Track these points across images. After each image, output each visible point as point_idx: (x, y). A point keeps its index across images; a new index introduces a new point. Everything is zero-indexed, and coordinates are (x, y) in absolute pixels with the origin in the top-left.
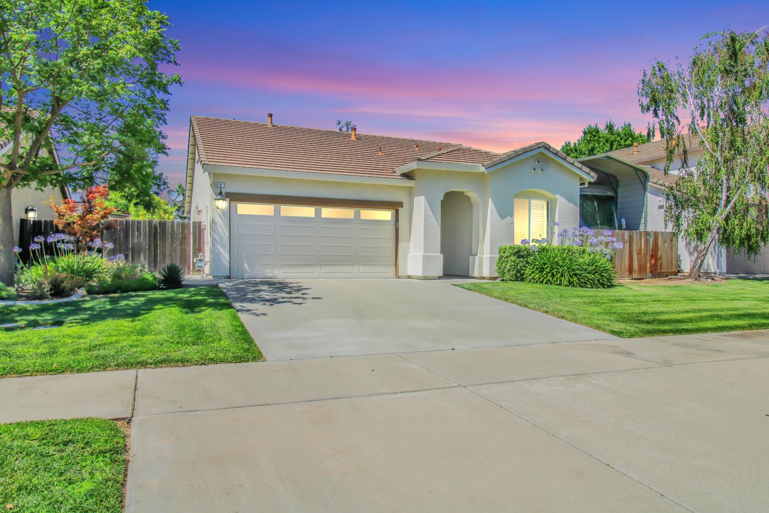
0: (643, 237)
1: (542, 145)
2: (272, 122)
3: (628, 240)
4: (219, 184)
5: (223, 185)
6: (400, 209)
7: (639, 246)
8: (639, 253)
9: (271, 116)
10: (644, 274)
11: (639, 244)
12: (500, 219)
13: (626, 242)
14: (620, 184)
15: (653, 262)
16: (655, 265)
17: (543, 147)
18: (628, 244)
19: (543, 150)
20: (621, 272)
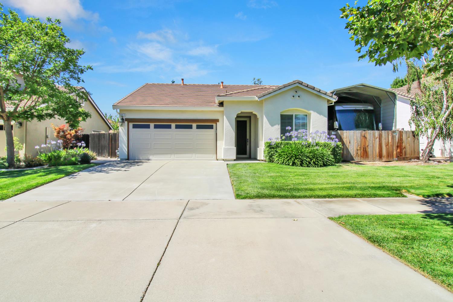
0: (390, 134)
1: (297, 82)
2: (183, 83)
3: (378, 137)
4: (122, 115)
5: (124, 115)
6: (217, 123)
7: (387, 141)
8: (387, 145)
9: (183, 80)
10: (392, 158)
11: (387, 139)
12: (271, 126)
13: (377, 138)
14: (382, 102)
15: (399, 150)
16: (401, 152)
17: (298, 83)
18: (378, 139)
19: (298, 85)
20: (373, 157)
